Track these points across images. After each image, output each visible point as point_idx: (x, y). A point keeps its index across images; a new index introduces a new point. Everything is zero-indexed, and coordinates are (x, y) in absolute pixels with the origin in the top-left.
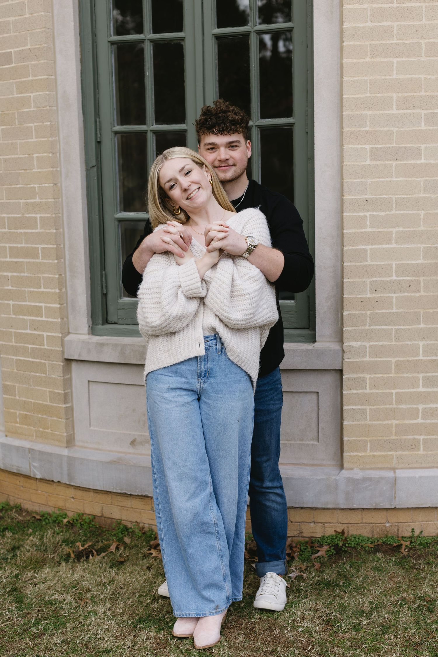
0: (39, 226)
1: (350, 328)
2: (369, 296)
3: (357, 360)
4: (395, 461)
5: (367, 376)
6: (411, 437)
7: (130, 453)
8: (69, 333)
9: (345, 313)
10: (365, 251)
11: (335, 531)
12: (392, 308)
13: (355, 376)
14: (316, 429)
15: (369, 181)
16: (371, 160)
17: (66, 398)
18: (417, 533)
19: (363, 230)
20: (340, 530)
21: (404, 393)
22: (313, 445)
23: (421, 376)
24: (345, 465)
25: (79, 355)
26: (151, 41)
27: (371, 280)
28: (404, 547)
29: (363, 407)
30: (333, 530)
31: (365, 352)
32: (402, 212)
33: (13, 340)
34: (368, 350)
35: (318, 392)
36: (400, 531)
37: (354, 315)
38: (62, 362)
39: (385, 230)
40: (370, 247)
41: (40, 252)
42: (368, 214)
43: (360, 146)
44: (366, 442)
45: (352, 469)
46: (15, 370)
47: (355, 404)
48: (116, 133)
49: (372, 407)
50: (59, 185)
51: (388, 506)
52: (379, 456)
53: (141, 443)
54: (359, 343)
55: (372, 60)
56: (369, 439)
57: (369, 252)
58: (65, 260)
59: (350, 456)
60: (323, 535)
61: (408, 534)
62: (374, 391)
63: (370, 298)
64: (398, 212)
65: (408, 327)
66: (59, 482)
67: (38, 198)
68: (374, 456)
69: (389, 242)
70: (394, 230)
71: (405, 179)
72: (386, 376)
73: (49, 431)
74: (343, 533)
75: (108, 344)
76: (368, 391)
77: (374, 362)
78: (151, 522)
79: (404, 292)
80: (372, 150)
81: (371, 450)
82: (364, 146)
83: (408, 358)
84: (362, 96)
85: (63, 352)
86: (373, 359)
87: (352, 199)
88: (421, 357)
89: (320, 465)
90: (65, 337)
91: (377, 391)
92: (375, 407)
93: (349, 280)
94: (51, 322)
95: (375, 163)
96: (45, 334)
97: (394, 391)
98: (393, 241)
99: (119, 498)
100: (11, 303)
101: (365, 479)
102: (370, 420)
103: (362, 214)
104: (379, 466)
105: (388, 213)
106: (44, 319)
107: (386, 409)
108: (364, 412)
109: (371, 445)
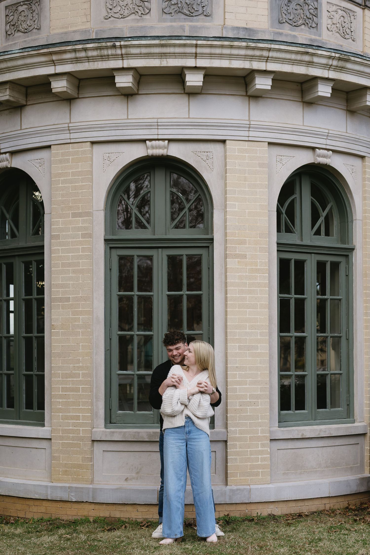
0: (81, 377)
1: (230, 422)
2: (238, 408)
3: (233, 436)
4: (249, 481)
5: (238, 443)
6: (256, 470)
7: (125, 485)
8: (94, 428)
9: (228, 415)
10: (236, 388)
11: (224, 515)
12: (248, 413)
13: (233, 443)
14: (214, 468)
15: (238, 359)
16: (239, 350)
17: (91, 459)
18: (259, 514)
19: (236, 380)
20: (226, 514)
21: (253, 450)
22: (213, 475)
23: (260, 443)
24: (229, 484)
25: (101, 438)
26: (137, 295)
27: (239, 401)
28: (255, 520)
29: (236, 457)
30: (223, 514)
31: (237, 432)
32: (251, 372)
33: (61, 433)
34: (238, 431)
35: (215, 451)
36: (252, 513)
37: (232, 416)
38: (91, 442)
39: (245, 379)
40: (239, 387)
41: (81, 389)
42: (237, 373)
43: (234, 344)
44: (237, 473)
45: (231, 485)
46: (61, 448)
47: (233, 456)
48: (118, 335)
49: (240, 457)
50: (92, 358)
51: (247, 502)
52: (243, 479)
53: (131, 479)
54: (234, 429)
55: (239, 310)
56: (239, 471)
57: (238, 389)
58: (93, 393)
59: (231, 479)
60: (219, 517)
61: (255, 515)
62: (241, 450)
63: (238, 409)
64: (249, 372)
65: (254, 421)
66: (87, 502)
67: (81, 364)
68: (241, 479)
69: (246, 385)
70: (248, 380)
71: (252, 358)
72: (245, 443)
73: (81, 477)
74: (228, 515)
75: (116, 432)
76: (238, 450)
77: (240, 437)
78: (136, 517)
79: (252, 406)
80: (239, 346)
81: (239, 477)
82: (236, 344)
83: (254, 435)
84: (235, 324)
85: (91, 437)
86: (240, 436)
87: (231, 366)
88: (260, 435)
89: (216, 485)
90: (92, 430)
91: (242, 450)
92: (241, 457)
93: (230, 401)
94: (85, 423)
95: (240, 351)
96: (81, 429)
97: (249, 450)
98: (248, 385)
99: (120, 507)
100: (61, 414)
101: (237, 490)
102: (239, 463)
103: (235, 373)
104: (243, 484)
105: (245, 372)
106: (81, 421)
107: (246, 458)
108: (236, 459)
109: (239, 474)
